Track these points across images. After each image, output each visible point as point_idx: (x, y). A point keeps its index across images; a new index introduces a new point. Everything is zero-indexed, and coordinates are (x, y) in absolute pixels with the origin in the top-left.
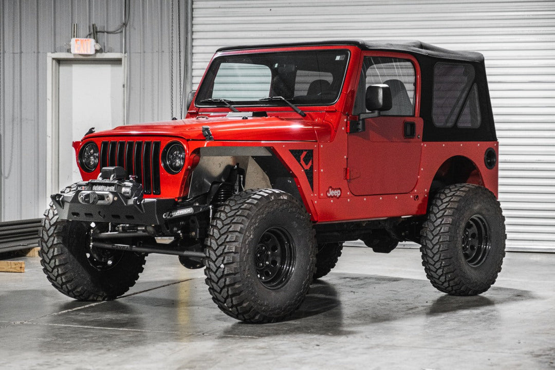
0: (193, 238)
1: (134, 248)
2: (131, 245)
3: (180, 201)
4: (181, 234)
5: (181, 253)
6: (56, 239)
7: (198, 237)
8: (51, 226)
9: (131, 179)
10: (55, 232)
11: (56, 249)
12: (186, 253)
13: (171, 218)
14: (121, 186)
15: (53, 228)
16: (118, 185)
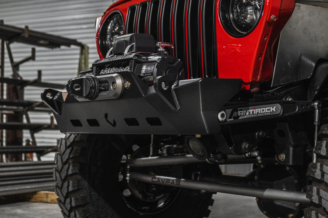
0: (282, 166)
1: (183, 183)
2: (179, 177)
3: (255, 89)
4: (259, 158)
5: (258, 193)
6: (71, 167)
7: (291, 163)
8: (67, 147)
9: (161, 49)
10: (71, 156)
11: (71, 182)
12: (269, 193)
13: (236, 121)
14: (141, 63)
15: (68, 151)
16: (137, 62)
